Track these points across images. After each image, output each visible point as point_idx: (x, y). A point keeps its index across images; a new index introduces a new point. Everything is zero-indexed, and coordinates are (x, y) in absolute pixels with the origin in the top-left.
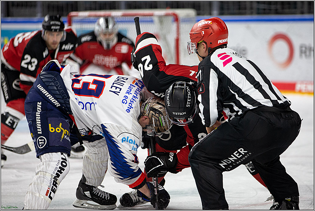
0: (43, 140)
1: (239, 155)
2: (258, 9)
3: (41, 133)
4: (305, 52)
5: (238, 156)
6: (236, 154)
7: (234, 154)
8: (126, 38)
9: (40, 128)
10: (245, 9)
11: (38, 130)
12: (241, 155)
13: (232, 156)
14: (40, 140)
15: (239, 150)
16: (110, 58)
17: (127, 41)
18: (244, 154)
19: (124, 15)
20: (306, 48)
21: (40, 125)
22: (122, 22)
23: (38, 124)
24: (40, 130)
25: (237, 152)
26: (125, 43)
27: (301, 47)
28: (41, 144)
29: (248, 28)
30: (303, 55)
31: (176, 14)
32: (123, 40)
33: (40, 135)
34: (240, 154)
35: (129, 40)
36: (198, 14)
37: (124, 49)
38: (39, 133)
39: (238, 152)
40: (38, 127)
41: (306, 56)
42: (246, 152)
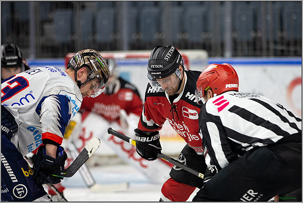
0: (22, 188)
1: (249, 198)
2: (275, 51)
3: (17, 181)
5: (248, 200)
6: (246, 197)
7: (244, 197)
8: (129, 83)
9: (13, 175)
10: (261, 50)
11: (12, 178)
12: (252, 198)
13: (241, 199)
14: (18, 189)
15: (248, 192)
16: (112, 107)
17: (130, 87)
18: (254, 196)
19: (128, 57)
21: (12, 172)
22: (125, 64)
23: (9, 171)
24: (15, 178)
25: (246, 195)
26: (129, 90)
28: (20, 194)
29: (265, 71)
31: (185, 56)
32: (127, 86)
33: (16, 184)
34: (250, 196)
35: (132, 85)
36: (210, 56)
37: (128, 96)
38: (13, 181)
39: (248, 195)
40: (10, 175)
42: (257, 193)
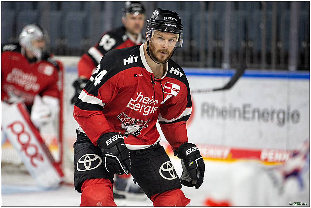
4: (208, 111)
20: (208, 107)
27: (203, 105)
30: (205, 115)
41: (208, 116)
